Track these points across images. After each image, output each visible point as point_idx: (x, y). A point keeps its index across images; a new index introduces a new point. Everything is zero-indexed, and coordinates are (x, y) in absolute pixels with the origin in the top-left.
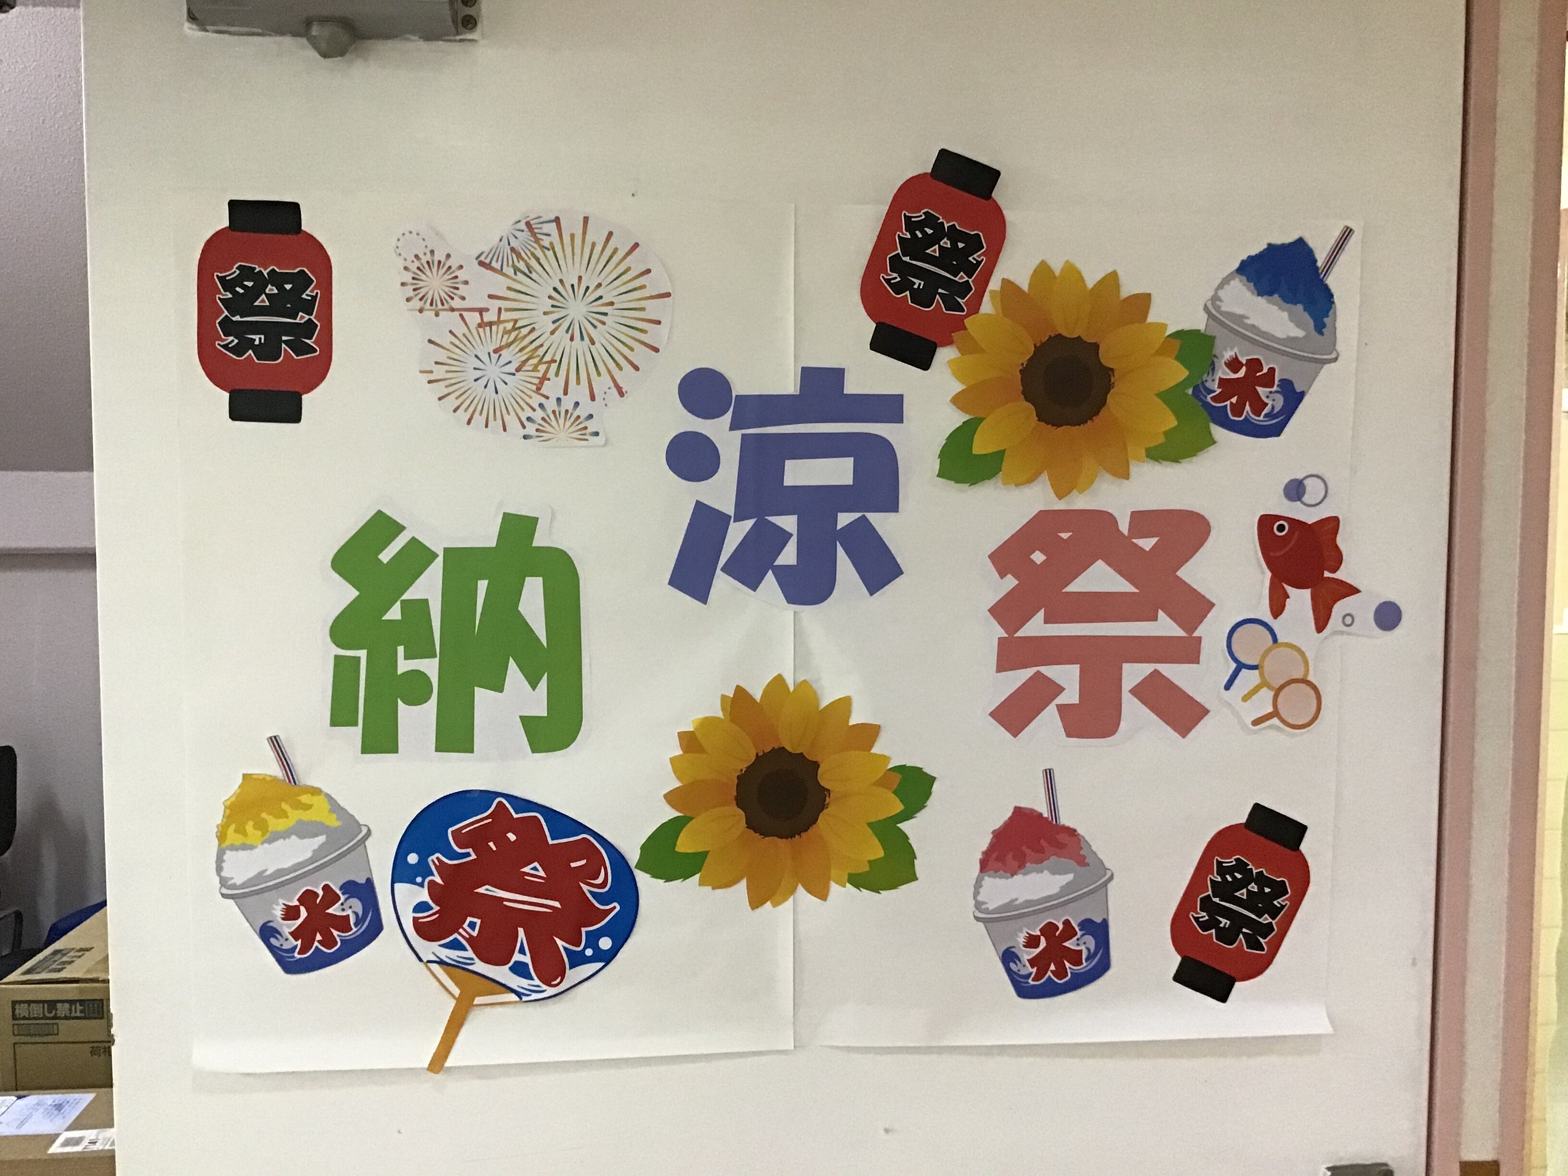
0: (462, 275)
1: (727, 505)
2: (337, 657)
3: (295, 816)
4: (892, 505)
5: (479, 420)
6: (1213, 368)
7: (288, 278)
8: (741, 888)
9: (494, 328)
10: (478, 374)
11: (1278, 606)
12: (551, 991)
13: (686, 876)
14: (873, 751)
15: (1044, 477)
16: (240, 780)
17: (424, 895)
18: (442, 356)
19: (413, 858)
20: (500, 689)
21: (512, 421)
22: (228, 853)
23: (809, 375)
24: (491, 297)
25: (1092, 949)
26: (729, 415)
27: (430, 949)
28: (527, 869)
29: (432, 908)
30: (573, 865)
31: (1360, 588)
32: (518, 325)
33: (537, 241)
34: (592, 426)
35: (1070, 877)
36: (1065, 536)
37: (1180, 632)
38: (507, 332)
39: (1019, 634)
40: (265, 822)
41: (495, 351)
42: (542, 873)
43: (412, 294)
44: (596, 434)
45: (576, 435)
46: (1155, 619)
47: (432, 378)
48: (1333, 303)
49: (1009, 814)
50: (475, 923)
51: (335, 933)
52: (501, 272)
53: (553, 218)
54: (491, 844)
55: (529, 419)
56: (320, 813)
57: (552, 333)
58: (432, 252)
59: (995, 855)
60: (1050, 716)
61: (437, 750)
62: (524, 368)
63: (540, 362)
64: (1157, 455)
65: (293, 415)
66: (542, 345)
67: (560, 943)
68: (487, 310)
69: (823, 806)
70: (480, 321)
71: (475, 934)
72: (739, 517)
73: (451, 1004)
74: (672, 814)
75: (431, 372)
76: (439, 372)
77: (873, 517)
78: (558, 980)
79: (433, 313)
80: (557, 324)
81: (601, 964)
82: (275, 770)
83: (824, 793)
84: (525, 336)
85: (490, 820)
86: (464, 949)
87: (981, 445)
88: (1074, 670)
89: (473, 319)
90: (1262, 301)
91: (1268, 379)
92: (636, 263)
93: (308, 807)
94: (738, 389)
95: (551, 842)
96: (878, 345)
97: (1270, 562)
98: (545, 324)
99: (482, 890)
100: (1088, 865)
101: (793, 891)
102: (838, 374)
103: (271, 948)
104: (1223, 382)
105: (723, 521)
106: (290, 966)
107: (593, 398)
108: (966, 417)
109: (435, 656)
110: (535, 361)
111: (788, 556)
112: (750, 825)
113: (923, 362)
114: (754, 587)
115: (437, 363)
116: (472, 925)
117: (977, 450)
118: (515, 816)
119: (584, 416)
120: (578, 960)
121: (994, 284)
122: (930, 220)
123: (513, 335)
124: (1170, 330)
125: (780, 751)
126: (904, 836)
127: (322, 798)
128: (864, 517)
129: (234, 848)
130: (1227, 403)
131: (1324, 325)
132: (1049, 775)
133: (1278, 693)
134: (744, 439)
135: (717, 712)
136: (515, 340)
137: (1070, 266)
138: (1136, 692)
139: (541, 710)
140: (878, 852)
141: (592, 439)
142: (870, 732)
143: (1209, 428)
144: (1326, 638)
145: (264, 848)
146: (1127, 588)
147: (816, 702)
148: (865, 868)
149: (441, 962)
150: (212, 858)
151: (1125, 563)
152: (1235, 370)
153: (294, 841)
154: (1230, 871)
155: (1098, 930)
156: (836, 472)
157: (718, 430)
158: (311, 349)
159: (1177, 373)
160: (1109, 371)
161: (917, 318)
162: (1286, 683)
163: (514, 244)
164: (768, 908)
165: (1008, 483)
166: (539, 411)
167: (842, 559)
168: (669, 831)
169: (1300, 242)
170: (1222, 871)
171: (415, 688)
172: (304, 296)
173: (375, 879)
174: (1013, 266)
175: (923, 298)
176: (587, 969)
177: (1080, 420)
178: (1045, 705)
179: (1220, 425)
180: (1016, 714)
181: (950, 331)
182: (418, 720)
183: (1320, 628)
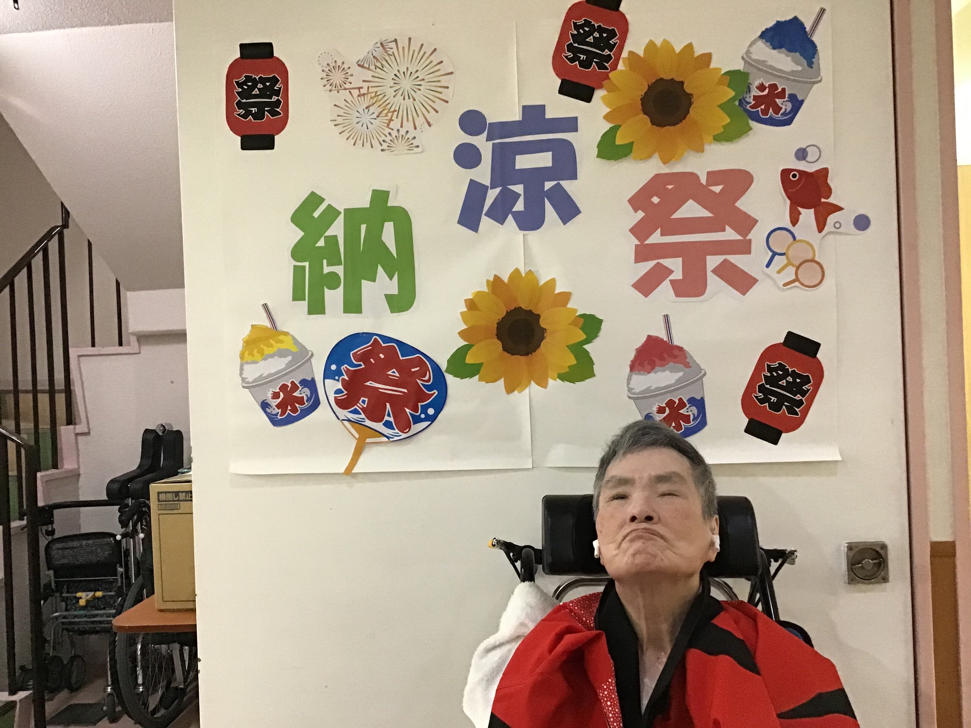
0: (350, 72)
1: (487, 182)
2: (295, 266)
3: (278, 346)
4: (573, 176)
5: (359, 143)
6: (749, 90)
7: (268, 80)
8: (501, 382)
9: (366, 96)
10: (358, 120)
11: (794, 221)
12: (404, 436)
13: (471, 376)
14: (569, 306)
15: (657, 155)
16: (250, 328)
17: (339, 386)
18: (341, 112)
19: (334, 367)
20: (374, 280)
21: (375, 143)
22: (245, 365)
23: (526, 109)
24: (364, 81)
25: (696, 414)
26: (486, 133)
27: (344, 413)
28: (390, 373)
29: (343, 392)
30: (413, 370)
31: (843, 207)
33: (386, 52)
34: (415, 142)
36: (670, 187)
37: (738, 237)
38: (372, 98)
39: (648, 242)
40: (263, 350)
41: (367, 108)
42: (397, 375)
43: (326, 83)
44: (418, 146)
45: (407, 148)
46: (724, 230)
47: (336, 124)
48: (817, 50)
49: (643, 339)
50: (365, 401)
51: (297, 405)
52: (369, 69)
53: (393, 40)
54: (372, 360)
55: (384, 141)
56: (288, 344)
57: (394, 97)
58: (335, 61)
59: (637, 363)
60: (666, 284)
61: (344, 312)
62: (381, 115)
63: (389, 112)
64: (718, 139)
65: (270, 145)
66: (389, 103)
67: (408, 410)
68: (362, 88)
69: (543, 338)
70: (359, 93)
71: (365, 406)
72: (493, 187)
73: (354, 443)
74: (462, 343)
75: (336, 120)
76: (340, 120)
77: (565, 184)
78: (408, 430)
79: (336, 92)
80: (397, 92)
81: (430, 422)
82: (266, 323)
83: (544, 330)
84: (382, 99)
85: (371, 348)
86: (359, 413)
88: (679, 261)
89: (356, 93)
90: (775, 52)
91: (782, 94)
92: (435, 59)
93: (281, 342)
94: (490, 120)
95: (401, 358)
96: (563, 91)
97: (789, 194)
98: (390, 92)
99: (368, 384)
100: (691, 367)
101: (529, 384)
102: (542, 108)
103: (265, 412)
104: (755, 98)
105: (484, 189)
106: (276, 422)
107: (415, 128)
108: (611, 125)
109: (342, 264)
110: (386, 111)
111: (519, 206)
112: (505, 349)
113: (588, 99)
114: (502, 223)
115: (338, 116)
117: (619, 142)
118: (383, 345)
119: (411, 138)
120: (417, 420)
121: (625, 54)
122: (587, 23)
123: (375, 99)
124: (723, 72)
125: (519, 310)
126: (587, 353)
127: (289, 337)
128: (559, 183)
129: (247, 363)
130: (759, 109)
131: (813, 63)
132: (666, 318)
133: (798, 268)
134: (493, 144)
135: (485, 289)
136: (376, 102)
137: (665, 41)
138: (715, 271)
139: (394, 291)
140: (573, 361)
141: (416, 150)
142: (566, 296)
143: (748, 122)
144: (824, 236)
145: (262, 363)
146: (706, 214)
147: (537, 281)
148: (566, 370)
149: (349, 420)
150: (238, 368)
151: (705, 199)
152: (762, 91)
153: (276, 359)
154: (776, 370)
155: (699, 403)
156: (543, 160)
157: (480, 142)
158: (279, 114)
159: (729, 94)
160: (689, 96)
161: (583, 76)
162: (801, 263)
163: (375, 54)
164: (515, 393)
165: (636, 159)
166: (388, 136)
167: (548, 206)
168: (462, 352)
169: (796, 19)
170: (771, 370)
171: (332, 281)
172: (275, 88)
173: (316, 381)
174: (633, 45)
175: (586, 65)
176: (423, 425)
177: (675, 123)
178: (663, 280)
179: (756, 121)
180: (646, 285)
181: (603, 81)
182: (334, 297)
183: (820, 229)
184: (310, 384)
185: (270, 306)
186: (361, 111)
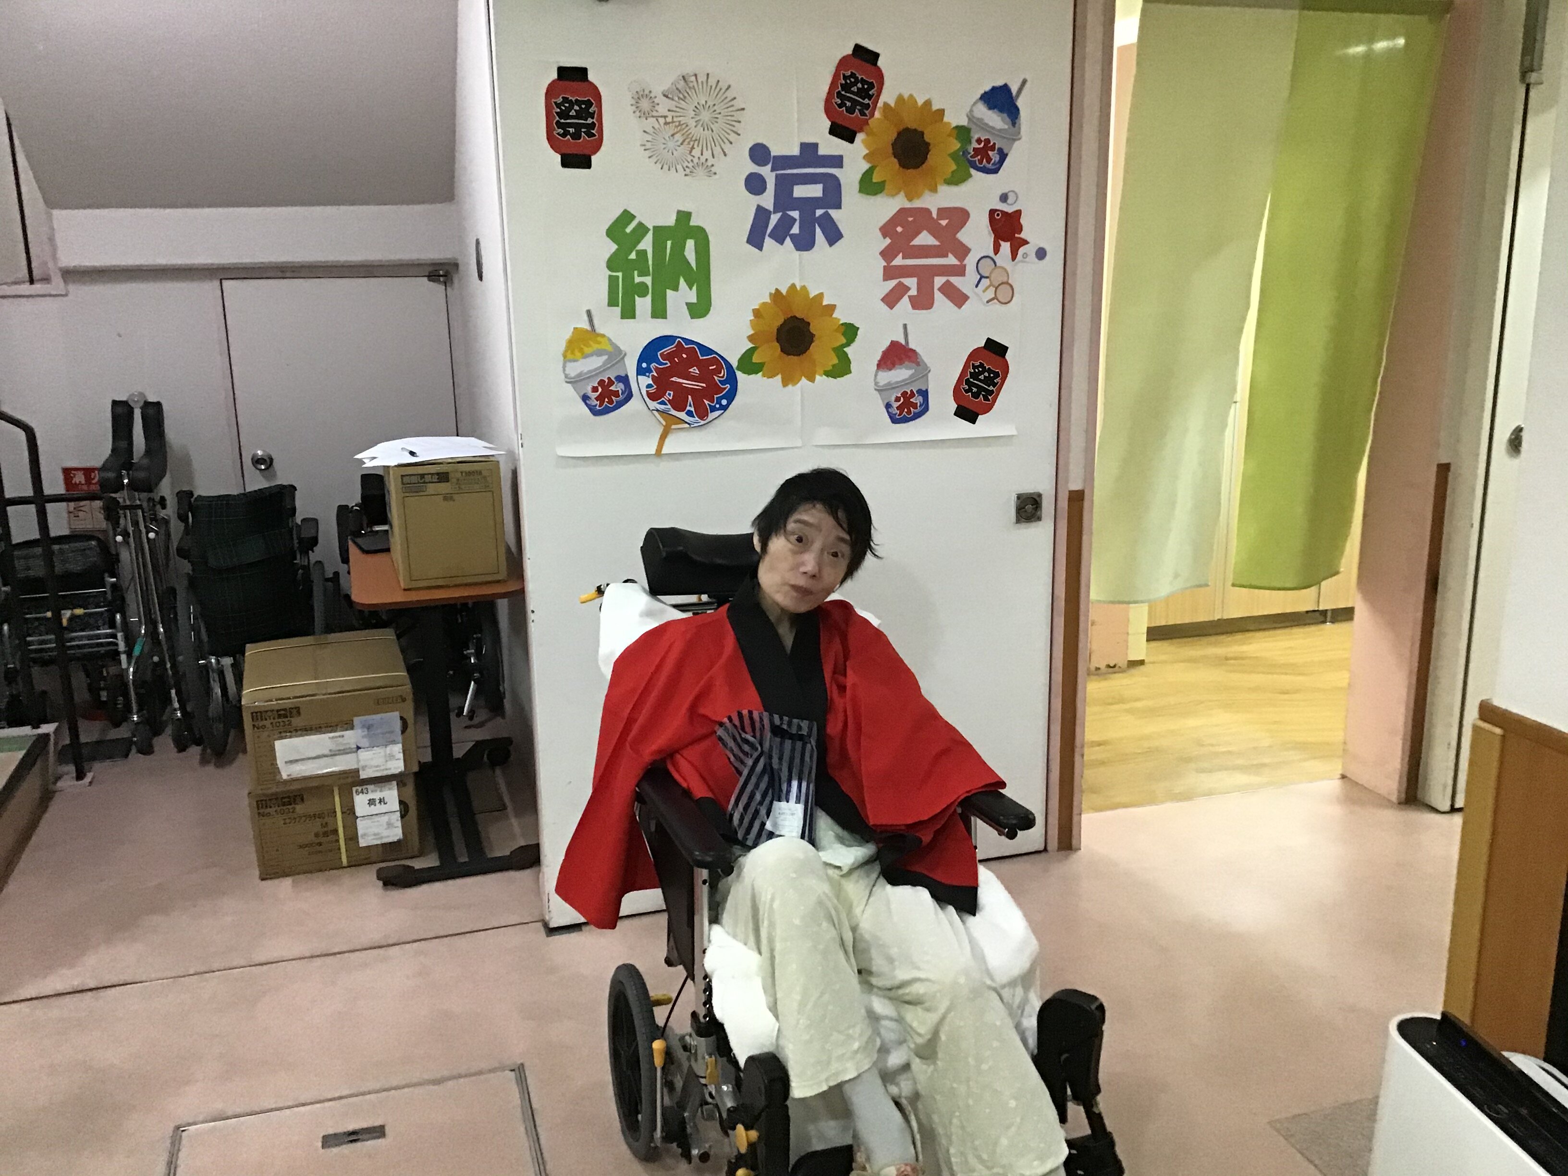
0: (656, 101)
1: (771, 208)
2: (610, 276)
3: (596, 347)
4: (839, 207)
5: (666, 167)
6: (970, 142)
7: (583, 102)
8: (779, 377)
9: (671, 125)
10: (664, 146)
11: (997, 250)
12: (703, 422)
13: (757, 373)
14: (834, 316)
15: (903, 193)
16: (572, 330)
17: (650, 381)
18: (649, 138)
19: (644, 365)
20: (677, 290)
21: (679, 167)
22: (568, 363)
23: (804, 146)
24: (669, 110)
25: (922, 402)
26: (770, 164)
27: (653, 405)
29: (653, 387)
30: (711, 368)
31: (1028, 240)
32: (682, 123)
33: (687, 85)
34: (713, 169)
35: (913, 371)
36: (910, 219)
37: (957, 262)
38: (676, 127)
39: (892, 264)
40: (583, 349)
41: (673, 135)
42: (697, 371)
43: (635, 109)
44: (715, 173)
45: (707, 174)
46: (946, 256)
47: (646, 148)
48: (1019, 113)
49: (888, 343)
50: (671, 394)
51: (613, 398)
52: (673, 99)
53: (694, 74)
54: (676, 359)
55: (687, 167)
56: (605, 345)
57: (696, 127)
58: (644, 90)
59: (882, 362)
60: (905, 299)
61: (652, 317)
62: (684, 143)
63: (691, 141)
64: (949, 182)
65: (588, 165)
66: (691, 133)
67: (706, 402)
68: (667, 117)
69: (812, 341)
70: (665, 122)
71: (671, 398)
72: (775, 212)
73: (661, 430)
74: (751, 345)
75: (645, 145)
77: (831, 212)
78: (705, 418)
79: (645, 118)
80: (698, 123)
81: (722, 412)
82: (587, 326)
83: (812, 335)
84: (684, 129)
85: (675, 348)
86: (666, 404)
87: (876, 179)
88: (915, 280)
89: (662, 120)
90: (990, 112)
91: (993, 148)
92: (730, 94)
93: (599, 343)
94: (774, 153)
95: (701, 358)
96: (832, 132)
97: (994, 230)
98: (692, 123)
99: (673, 379)
100: (920, 365)
101: (800, 379)
102: (815, 146)
103: (586, 404)
104: (974, 149)
105: (768, 214)
106: (595, 413)
107: (713, 157)
108: (870, 165)
109: (649, 275)
111: (795, 230)
112: (782, 351)
113: (851, 140)
114: (782, 244)
115: (647, 141)
116: (669, 394)
117: (874, 180)
118: (686, 346)
119: (710, 165)
120: (713, 409)
121: (880, 104)
122: (853, 75)
123: (679, 128)
124: (953, 126)
125: (794, 318)
126: (846, 354)
127: (606, 339)
128: (827, 211)
129: (570, 361)
130: (976, 159)
131: (1015, 123)
132: (905, 326)
133: (996, 288)
134: (777, 176)
135: (768, 301)
136: (680, 130)
137: (911, 96)
138: (941, 289)
139: (694, 300)
140: (835, 361)
141: (714, 176)
142: (832, 308)
143: (969, 170)
144: (1017, 263)
145: (582, 361)
146: (935, 242)
147: (807, 293)
148: (830, 368)
149: (657, 410)
150: (561, 366)
151: (935, 231)
152: (979, 144)
153: (594, 358)
154: (977, 367)
155: (924, 394)
156: (815, 191)
157: (766, 172)
158: (594, 135)
159: (956, 145)
160: (928, 144)
161: (848, 120)
162: (999, 285)
163: (678, 86)
164: (790, 386)
165: (887, 195)
166: (691, 163)
167: (818, 231)
168: (749, 353)
169: (1006, 86)
170: (974, 367)
171: (642, 290)
172: (590, 111)
173: (629, 374)
174: (888, 96)
175: (851, 111)
176: (717, 413)
177: (917, 167)
178: (903, 296)
179: (974, 169)
180: (891, 300)
181: (862, 126)
182: (644, 304)
183: (1014, 257)
184: (624, 380)
185: (594, 313)
186: (667, 139)
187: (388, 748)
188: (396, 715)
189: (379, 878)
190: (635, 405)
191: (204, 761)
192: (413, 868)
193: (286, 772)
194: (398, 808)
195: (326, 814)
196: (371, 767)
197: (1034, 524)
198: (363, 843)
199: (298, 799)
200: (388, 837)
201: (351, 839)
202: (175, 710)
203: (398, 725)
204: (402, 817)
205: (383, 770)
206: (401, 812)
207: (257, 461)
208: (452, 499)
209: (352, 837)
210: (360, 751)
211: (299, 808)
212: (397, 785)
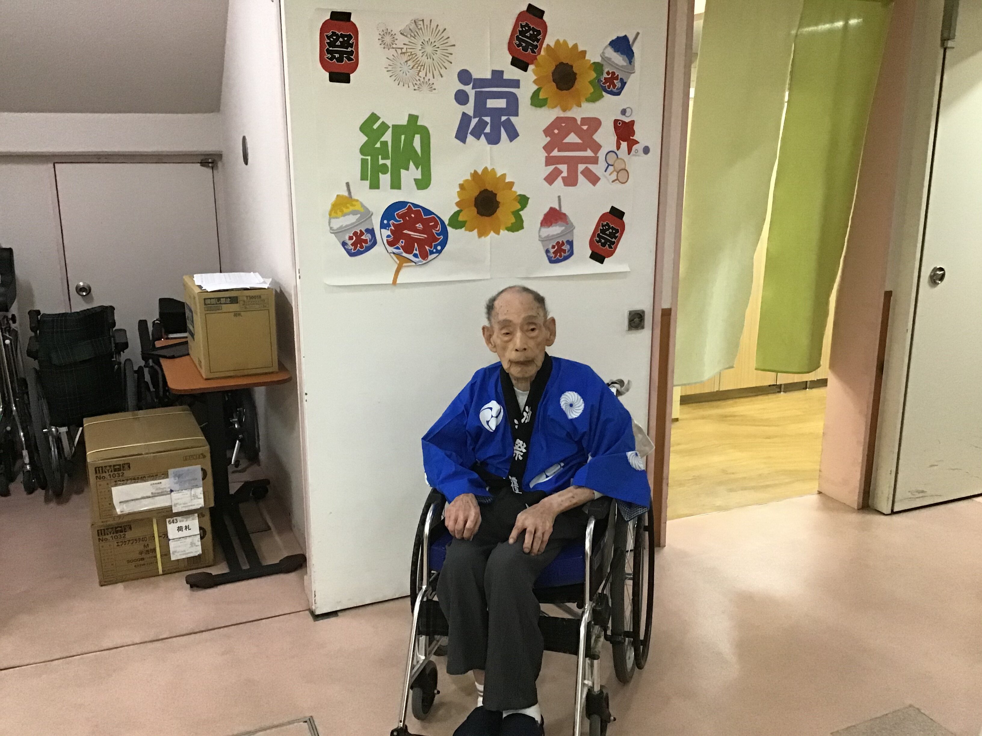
0: (396, 37)
1: (471, 113)
2: (362, 159)
3: (351, 208)
4: (517, 115)
5: (401, 84)
6: (603, 74)
7: (346, 36)
8: (475, 232)
9: (405, 54)
10: (400, 69)
11: (618, 148)
12: (424, 262)
13: (461, 228)
14: (513, 189)
15: (559, 106)
16: (336, 197)
17: (389, 233)
18: (391, 63)
19: (385, 222)
20: (408, 170)
21: (411, 84)
22: (332, 219)
23: (494, 72)
24: (404, 44)
25: (569, 249)
26: (472, 84)
27: (391, 249)
29: (391, 237)
30: (431, 224)
31: (638, 141)
32: (412, 53)
33: (417, 26)
34: (434, 86)
35: (563, 228)
36: (563, 125)
37: (593, 155)
38: (409, 56)
39: (551, 155)
40: (343, 210)
41: (406, 62)
42: (421, 226)
43: (381, 43)
44: (435, 89)
45: (429, 89)
46: (586, 150)
47: (388, 70)
48: (634, 55)
49: (548, 209)
51: (363, 244)
52: (406, 36)
53: (421, 19)
54: (407, 218)
55: (416, 84)
56: (358, 207)
57: (422, 56)
58: (387, 29)
59: (544, 222)
60: (560, 179)
61: (391, 188)
62: (414, 68)
63: (418, 66)
64: (588, 100)
65: (348, 81)
66: (418, 61)
67: (427, 248)
68: (403, 48)
69: (498, 207)
70: (401, 52)
71: (403, 245)
72: (474, 118)
73: (396, 266)
74: (456, 209)
75: (387, 68)
76: (390, 68)
77: (512, 118)
78: (426, 259)
79: (388, 49)
80: (423, 53)
81: (438, 254)
82: (346, 194)
83: (498, 203)
84: (414, 57)
85: (407, 210)
86: (400, 249)
87: (542, 96)
88: (566, 166)
89: (399, 51)
90: (615, 54)
91: (617, 78)
92: (445, 35)
93: (354, 206)
94: (474, 76)
95: (424, 217)
96: (513, 63)
97: (617, 133)
98: (420, 54)
99: (405, 232)
100: (568, 224)
101: (489, 233)
102: (502, 72)
103: (345, 248)
104: (605, 78)
105: (470, 118)
106: (351, 254)
107: (434, 78)
108: (537, 87)
109: (390, 159)
110: (417, 65)
111: (488, 130)
112: (478, 213)
113: (525, 70)
114: (479, 139)
115: (389, 65)
116: (402, 242)
117: (541, 97)
118: (414, 209)
119: (431, 83)
120: (432, 253)
121: (544, 46)
122: (527, 25)
123: (411, 57)
124: (592, 62)
125: (486, 190)
126: (521, 216)
127: (358, 203)
128: (509, 118)
129: (334, 218)
130: (607, 85)
131: (631, 62)
132: (559, 197)
133: (618, 173)
134: (476, 92)
135: (469, 178)
136: (411, 59)
137: (565, 41)
138: (582, 173)
139: (419, 177)
140: (513, 220)
141: (434, 91)
142: (512, 184)
143: (602, 92)
145: (342, 219)
146: (579, 141)
147: (496, 175)
148: (510, 225)
149: (394, 253)
150: (328, 221)
151: (579, 133)
152: (608, 75)
153: (351, 216)
154: (605, 226)
155: (571, 243)
156: (501, 103)
157: (469, 89)
158: (353, 60)
159: (593, 75)
160: (575, 74)
161: (523, 56)
162: (620, 170)
163: (411, 27)
164: (483, 237)
165: (548, 107)
166: (418, 81)
167: (502, 129)
168: (457, 214)
169: (626, 36)
170: (603, 226)
171: (384, 169)
172: (350, 42)
173: (375, 230)
174: (550, 40)
175: (525, 49)
176: (434, 255)
177: (568, 89)
178: (559, 176)
179: (605, 91)
180: (550, 179)
181: (533, 60)
182: (385, 179)
183: (629, 154)
184: (371, 231)
185: (351, 184)
186: (402, 63)
187: (193, 492)
188: (199, 467)
189: (187, 583)
190: (380, 250)
191: (47, 500)
192: (211, 574)
193: (119, 510)
194: (199, 533)
195: (148, 538)
196: (181, 504)
197: (640, 331)
198: (173, 558)
199: (127, 529)
200: (192, 552)
201: (166, 555)
202: (26, 464)
203: (200, 475)
204: (202, 538)
205: (189, 506)
206: (201, 535)
207: (80, 290)
208: (239, 315)
209: (166, 553)
210: (172, 493)
211: (129, 535)
212: (198, 516)
